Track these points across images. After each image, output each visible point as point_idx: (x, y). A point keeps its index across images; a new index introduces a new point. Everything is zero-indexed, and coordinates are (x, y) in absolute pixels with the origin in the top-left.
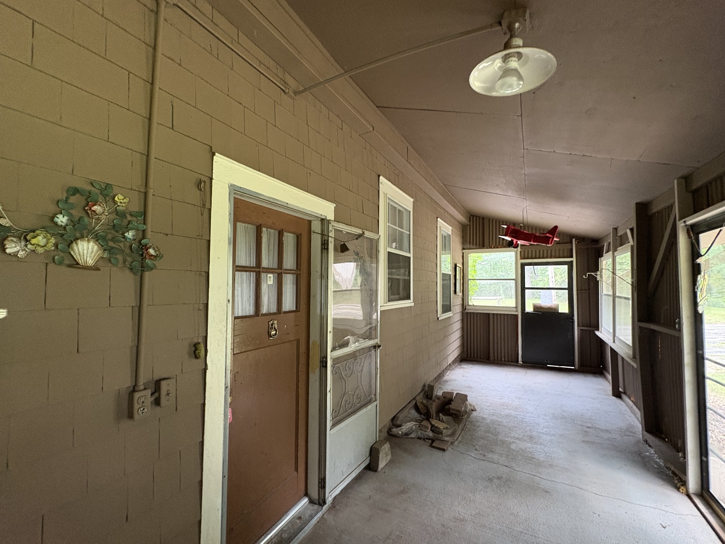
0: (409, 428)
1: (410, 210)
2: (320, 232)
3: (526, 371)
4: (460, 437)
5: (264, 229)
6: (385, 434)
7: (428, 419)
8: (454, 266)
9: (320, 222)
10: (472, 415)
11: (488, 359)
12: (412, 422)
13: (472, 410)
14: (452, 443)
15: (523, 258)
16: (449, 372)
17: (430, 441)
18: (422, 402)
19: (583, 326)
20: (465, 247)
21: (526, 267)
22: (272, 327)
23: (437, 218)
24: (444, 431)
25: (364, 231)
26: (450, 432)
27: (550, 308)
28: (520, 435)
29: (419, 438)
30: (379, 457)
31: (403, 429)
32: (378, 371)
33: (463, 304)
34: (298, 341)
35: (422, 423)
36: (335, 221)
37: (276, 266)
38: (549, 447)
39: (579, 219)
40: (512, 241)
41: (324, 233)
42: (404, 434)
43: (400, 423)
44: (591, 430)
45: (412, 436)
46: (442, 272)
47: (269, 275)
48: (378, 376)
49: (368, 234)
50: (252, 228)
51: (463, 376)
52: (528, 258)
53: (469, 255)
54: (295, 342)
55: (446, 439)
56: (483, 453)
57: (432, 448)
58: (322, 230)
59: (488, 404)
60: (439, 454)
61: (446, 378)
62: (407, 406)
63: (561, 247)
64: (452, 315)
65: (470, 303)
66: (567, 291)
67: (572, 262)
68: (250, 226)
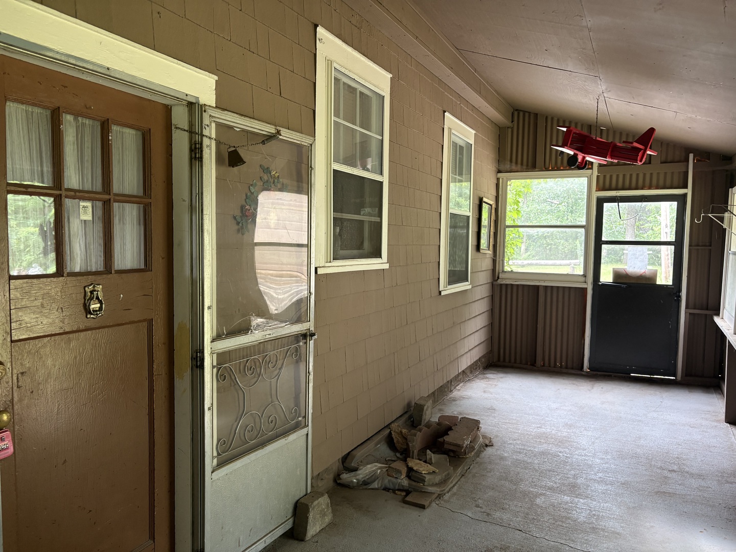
0: (370, 472)
1: (382, 93)
2: (186, 128)
3: (592, 383)
4: (456, 487)
5: (68, 118)
6: (328, 481)
7: (405, 460)
8: (477, 202)
9: (186, 109)
10: (485, 453)
11: (533, 364)
12: (376, 464)
13: (487, 446)
14: (440, 496)
15: (600, 188)
16: (461, 384)
17: (404, 494)
18: (401, 432)
19: (695, 308)
20: (502, 168)
21: (605, 205)
22: (93, 296)
23: (444, 112)
24: (428, 477)
25: (279, 128)
26: (437, 479)
27: (641, 277)
28: (556, 483)
29: (386, 489)
30: (307, 518)
31: (359, 475)
32: (311, 377)
33: (494, 270)
34: (150, 322)
35: (391, 466)
36: (216, 107)
37: (98, 187)
38: (599, 502)
39: (694, 116)
40: (575, 156)
41: (193, 130)
42: (361, 483)
43: (356, 466)
44: (674, 475)
45: (375, 485)
46: (451, 211)
47: (82, 204)
48: (311, 385)
49: (287, 135)
50: (40, 115)
51: (484, 392)
52: (610, 189)
53: (509, 183)
54: (145, 324)
55: (431, 489)
56: (488, 511)
57: (405, 505)
58: (191, 124)
59: (516, 436)
60: (414, 513)
61: (455, 394)
62: (373, 438)
63: (669, 168)
64: (470, 287)
65: (507, 268)
66: (673, 247)
67: (685, 195)
68: (37, 110)
